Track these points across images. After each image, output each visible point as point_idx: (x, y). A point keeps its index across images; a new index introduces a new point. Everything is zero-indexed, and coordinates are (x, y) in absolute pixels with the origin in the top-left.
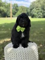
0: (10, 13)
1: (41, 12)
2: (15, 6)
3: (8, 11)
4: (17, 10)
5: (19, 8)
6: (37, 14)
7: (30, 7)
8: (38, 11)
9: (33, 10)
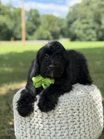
0: (21, 30)
1: (93, 28)
2: (33, 14)
3: (16, 25)
4: (37, 24)
5: (42, 20)
6: (85, 32)
7: (67, 17)
8: (86, 26)
9: (75, 23)
